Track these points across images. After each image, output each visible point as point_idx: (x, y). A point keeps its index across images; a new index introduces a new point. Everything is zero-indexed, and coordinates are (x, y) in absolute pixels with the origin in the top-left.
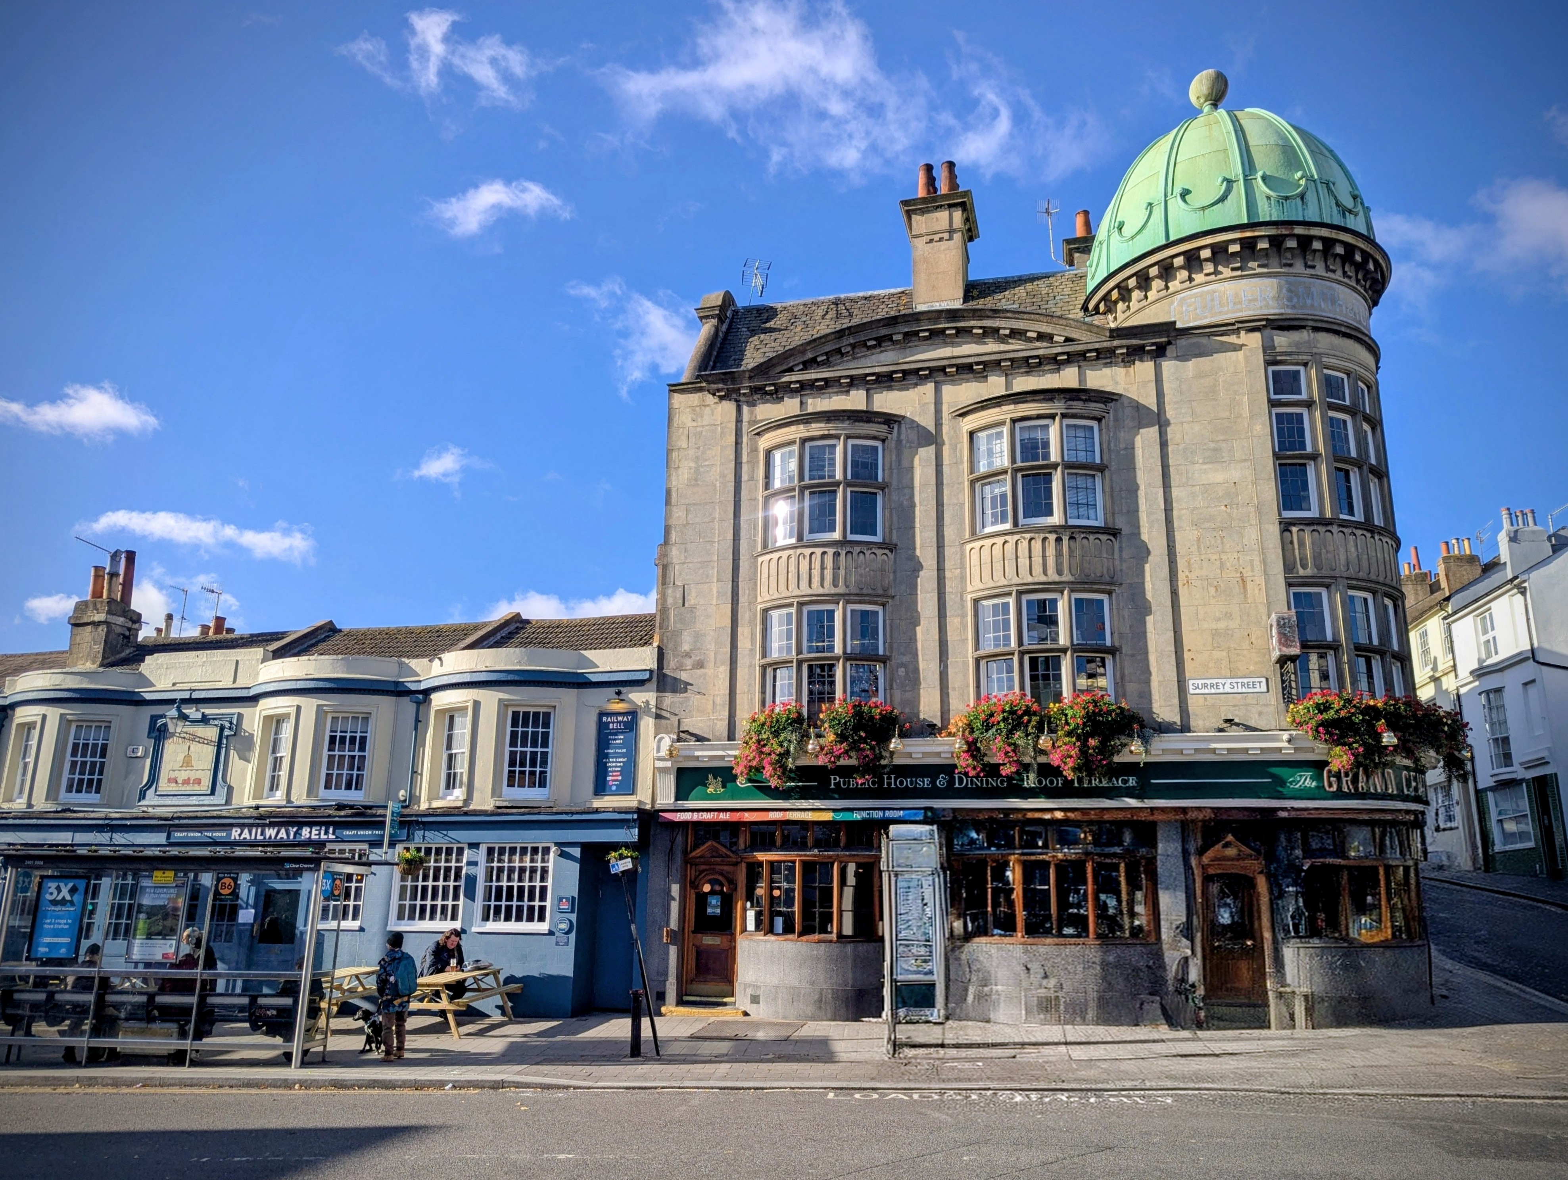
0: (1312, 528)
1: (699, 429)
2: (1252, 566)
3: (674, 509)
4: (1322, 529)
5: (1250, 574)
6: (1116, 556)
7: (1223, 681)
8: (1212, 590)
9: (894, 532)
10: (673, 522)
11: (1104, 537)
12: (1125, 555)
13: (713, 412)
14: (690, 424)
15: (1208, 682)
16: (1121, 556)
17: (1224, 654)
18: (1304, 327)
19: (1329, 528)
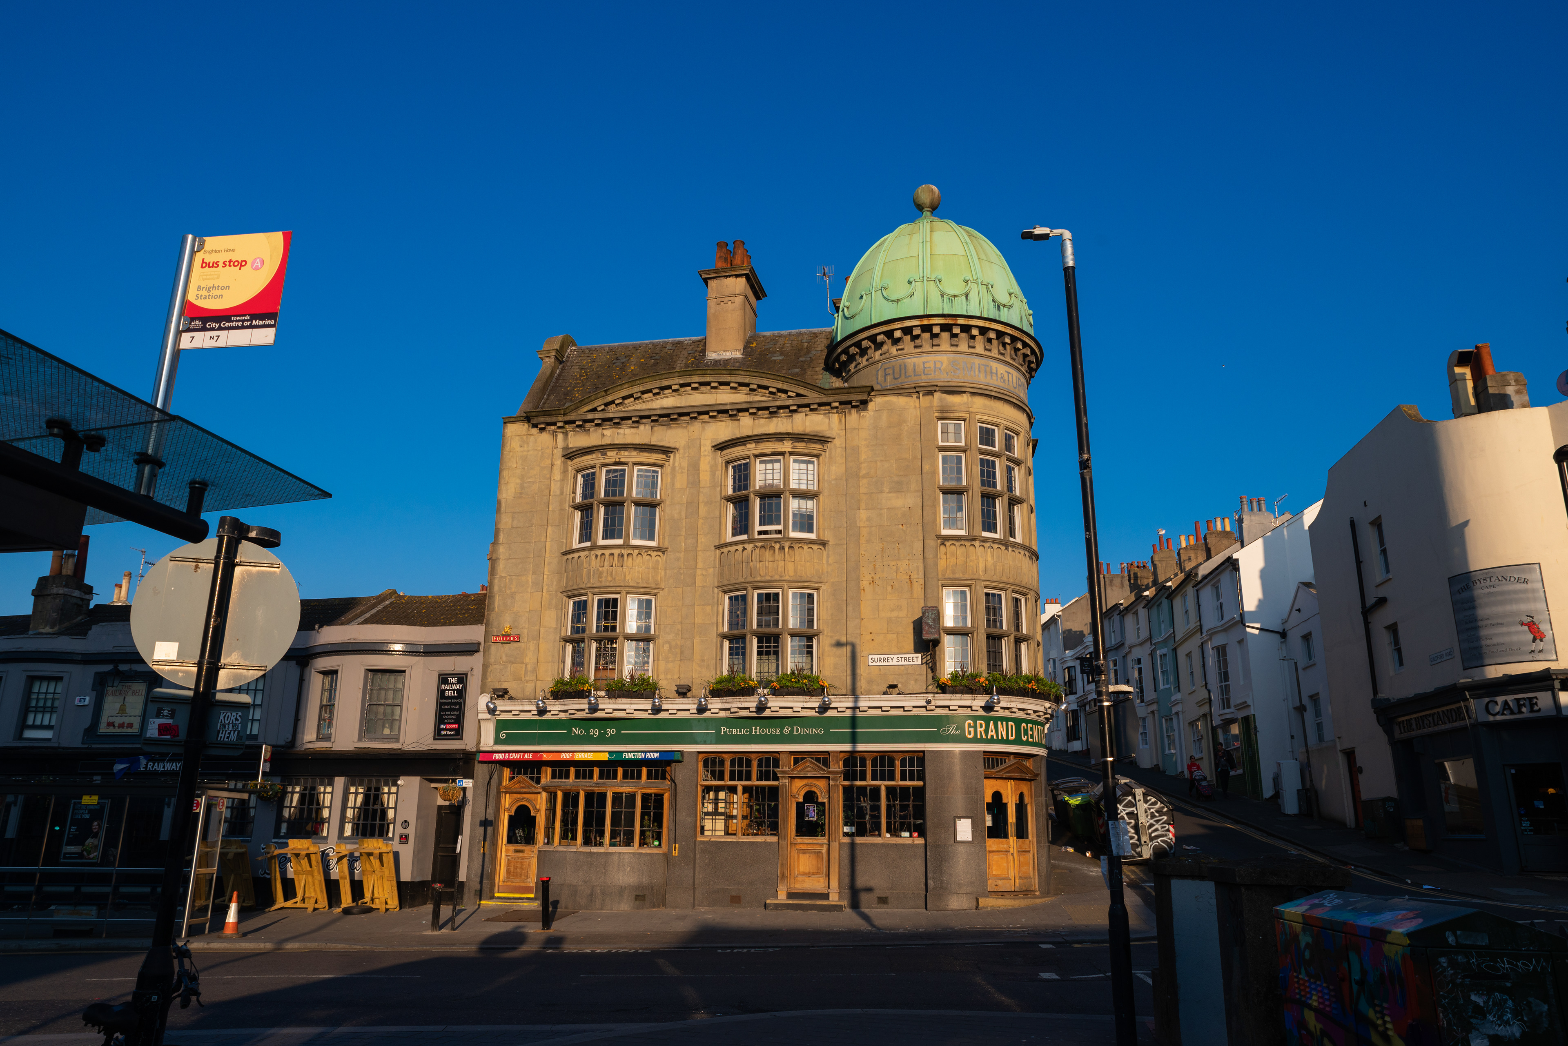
0: (961, 543)
1: (525, 453)
2: (918, 570)
3: (503, 516)
4: (968, 544)
5: (916, 576)
6: (824, 561)
7: (892, 656)
8: (889, 588)
9: (667, 538)
10: (502, 526)
11: (815, 547)
12: (831, 560)
13: (536, 440)
14: (518, 449)
15: (882, 657)
16: (828, 561)
17: (895, 636)
18: (965, 392)
19: (973, 543)
